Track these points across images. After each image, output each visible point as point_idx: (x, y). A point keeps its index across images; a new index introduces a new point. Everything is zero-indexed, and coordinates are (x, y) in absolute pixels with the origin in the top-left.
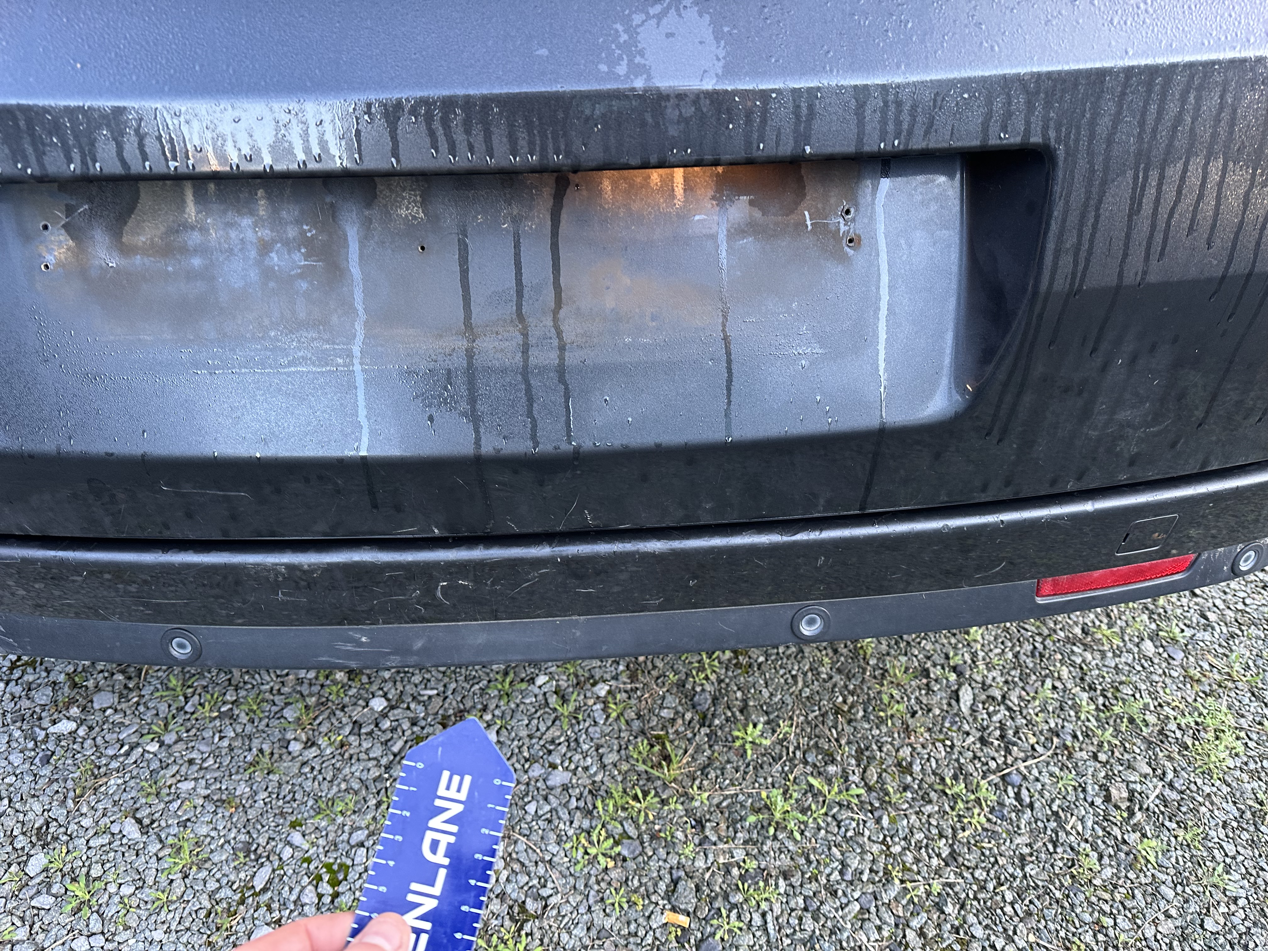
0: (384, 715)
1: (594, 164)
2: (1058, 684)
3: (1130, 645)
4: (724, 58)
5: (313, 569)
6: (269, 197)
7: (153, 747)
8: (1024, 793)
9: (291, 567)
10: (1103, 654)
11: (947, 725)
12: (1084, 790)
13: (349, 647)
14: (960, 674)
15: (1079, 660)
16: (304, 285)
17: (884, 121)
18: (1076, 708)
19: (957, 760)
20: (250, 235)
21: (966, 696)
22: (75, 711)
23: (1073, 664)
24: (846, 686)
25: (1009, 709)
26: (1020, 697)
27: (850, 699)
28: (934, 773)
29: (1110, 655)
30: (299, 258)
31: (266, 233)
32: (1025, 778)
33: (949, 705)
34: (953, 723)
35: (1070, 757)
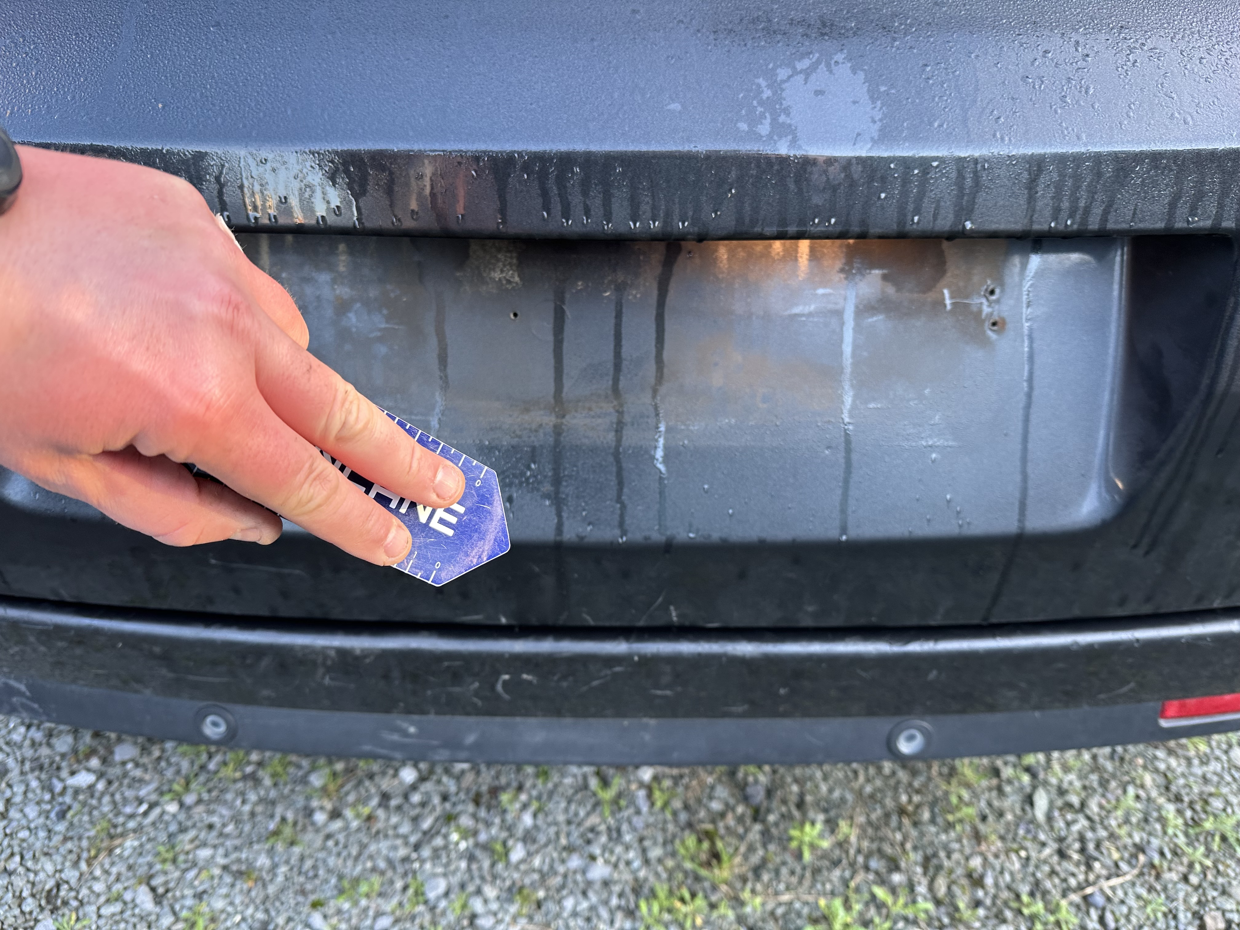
0: (414, 787)
1: (724, 233)
2: (1142, 793)
3: (1218, 752)
4: (881, 120)
5: (366, 653)
6: (351, 252)
7: (172, 808)
8: (1109, 917)
9: (342, 653)
10: (1189, 761)
11: (1021, 832)
12: (1175, 917)
13: (395, 737)
14: (1034, 775)
15: (1162, 766)
16: (383, 350)
17: (1058, 197)
18: (1162, 820)
19: (1034, 875)
20: (327, 293)
21: (1042, 801)
22: (94, 762)
23: (1156, 770)
24: (910, 785)
25: (1089, 818)
26: (1101, 807)
27: (916, 799)
28: (1009, 888)
29: (1196, 762)
30: (379, 322)
31: (344, 291)
32: (1109, 899)
33: (1023, 810)
34: (1028, 831)
35: (1158, 877)
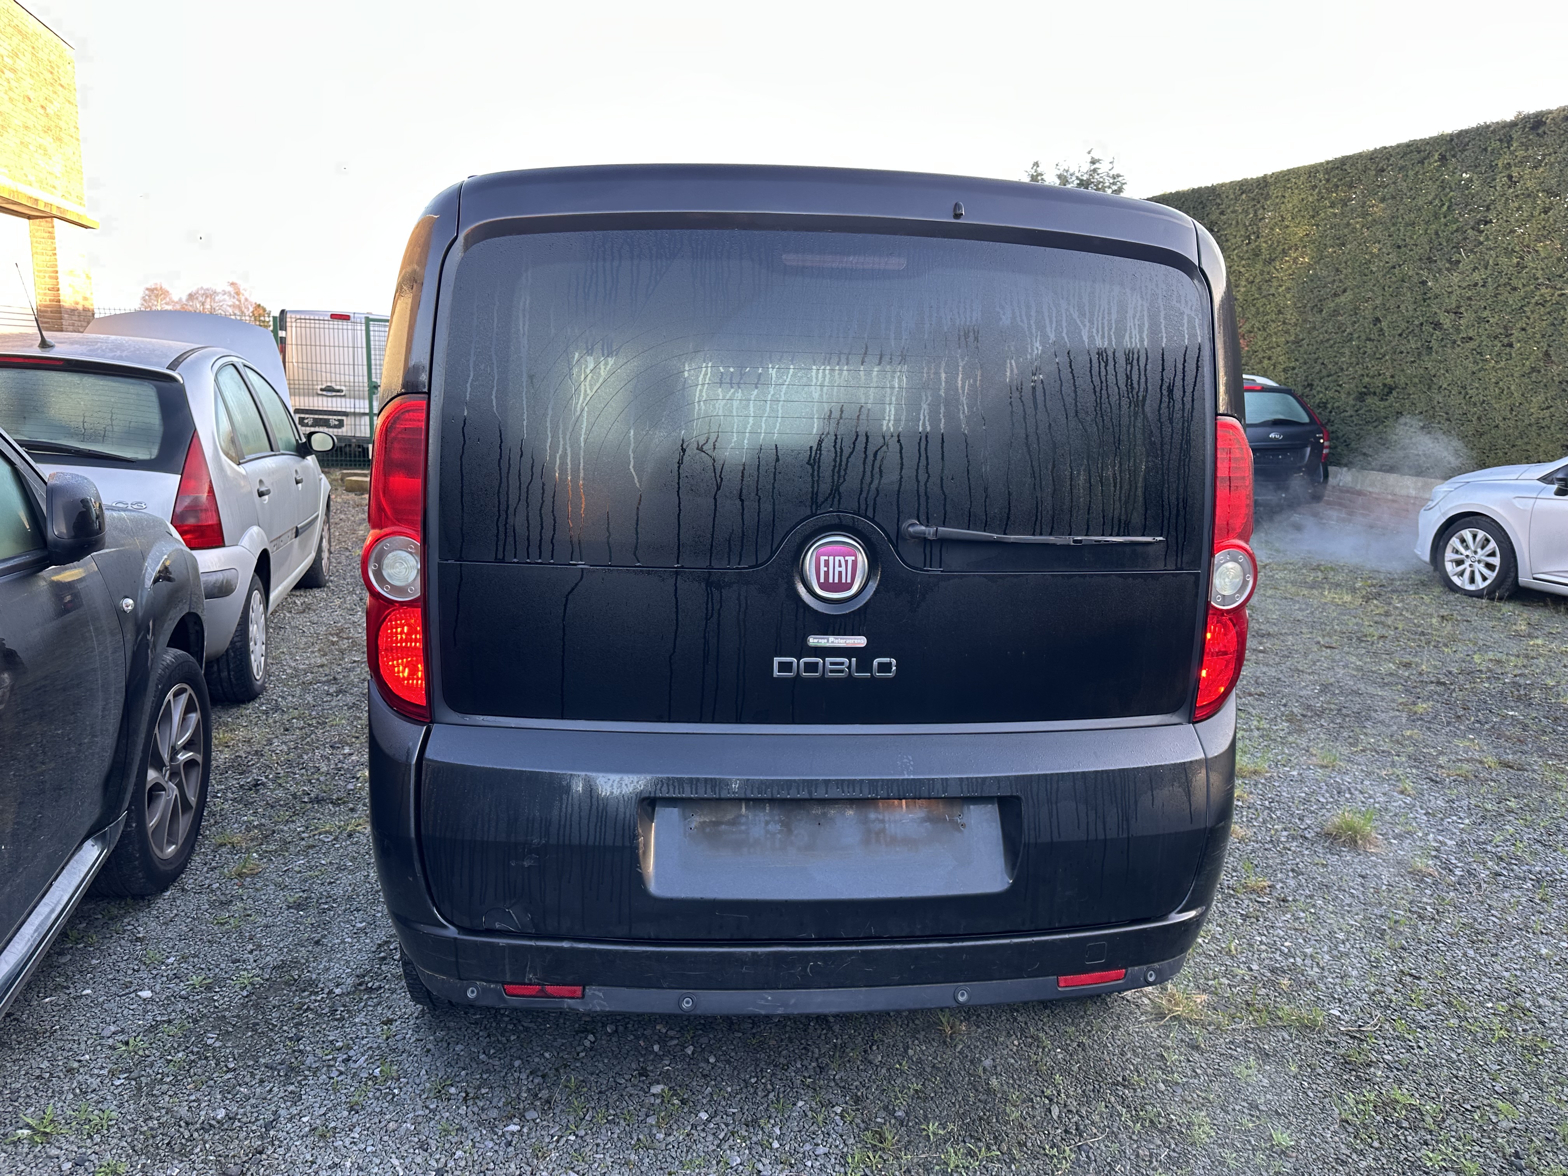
0: (709, 1121)
2: (1108, 1105)
3: (1150, 1086)
5: (763, 953)
6: (770, 806)
7: (572, 1138)
8: (1091, 1155)
10: (1135, 1090)
11: (1045, 1124)
12: (1125, 1153)
13: (763, 1002)
14: (1051, 1100)
15: (1121, 1093)
16: (779, 836)
18: (1121, 1115)
19: (1052, 1140)
20: (762, 819)
21: (1055, 1111)
22: (516, 1120)
23: (1117, 1095)
24: (985, 1108)
25: (1081, 1116)
26: (1087, 1111)
27: (988, 1114)
28: (1040, 1147)
29: (1139, 1090)
30: (778, 827)
31: (767, 818)
32: (1091, 1148)
33: (1046, 1115)
34: (1048, 1123)
35: (1116, 1137)
